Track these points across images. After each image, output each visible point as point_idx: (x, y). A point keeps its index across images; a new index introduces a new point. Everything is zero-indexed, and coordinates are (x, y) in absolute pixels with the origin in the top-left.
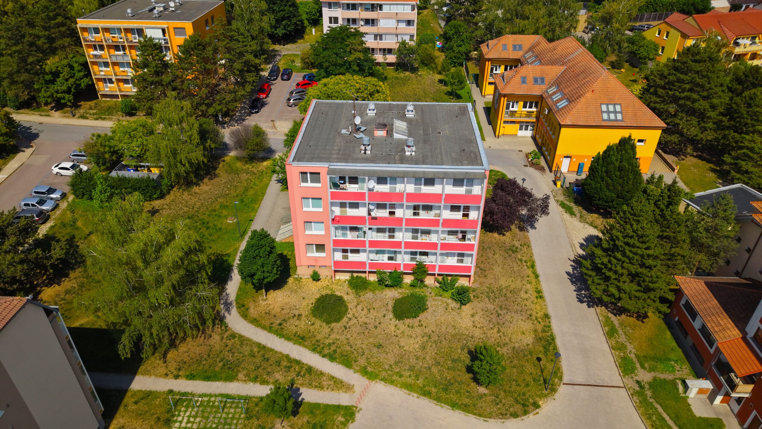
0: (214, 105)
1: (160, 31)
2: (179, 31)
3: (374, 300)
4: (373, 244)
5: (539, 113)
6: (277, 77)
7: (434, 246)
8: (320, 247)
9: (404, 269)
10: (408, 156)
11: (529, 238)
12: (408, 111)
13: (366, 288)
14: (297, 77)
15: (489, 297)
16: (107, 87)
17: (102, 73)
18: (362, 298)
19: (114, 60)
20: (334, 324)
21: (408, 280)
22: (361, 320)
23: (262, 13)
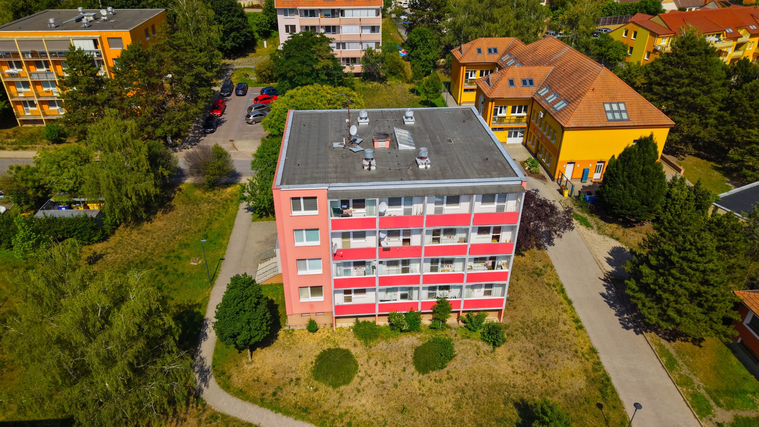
0: (162, 126)
1: (91, 42)
2: (114, 41)
3: (388, 350)
4: (384, 281)
5: (529, 118)
6: (231, 92)
7: (459, 278)
8: (316, 290)
9: (422, 309)
10: (422, 170)
11: (549, 257)
12: (407, 118)
13: (376, 337)
14: (254, 92)
15: (525, 334)
16: (28, 111)
17: (21, 95)
18: (374, 350)
19: (36, 78)
20: (342, 388)
21: (426, 321)
22: (376, 378)
23: (210, 23)
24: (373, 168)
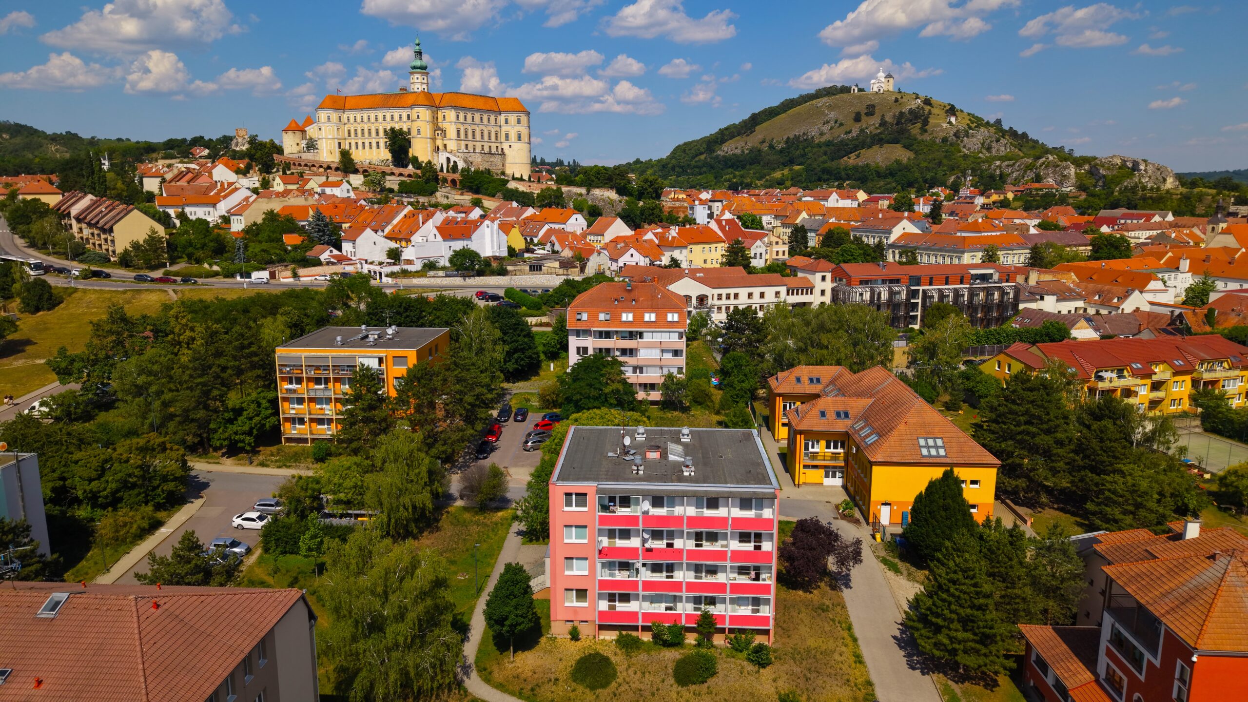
0: (437, 445)
1: (377, 360)
2: (400, 360)
3: (649, 662)
4: (648, 585)
5: (847, 455)
6: (509, 418)
7: (721, 587)
8: (582, 594)
9: (687, 622)
10: (686, 476)
11: (843, 598)
12: (683, 435)
13: (638, 648)
14: (535, 418)
15: (794, 659)
16: (295, 429)
17: (293, 412)
18: (634, 660)
19: (312, 395)
20: (599, 691)
21: (691, 639)
22: (633, 686)
23: (495, 343)
24: (641, 473)
